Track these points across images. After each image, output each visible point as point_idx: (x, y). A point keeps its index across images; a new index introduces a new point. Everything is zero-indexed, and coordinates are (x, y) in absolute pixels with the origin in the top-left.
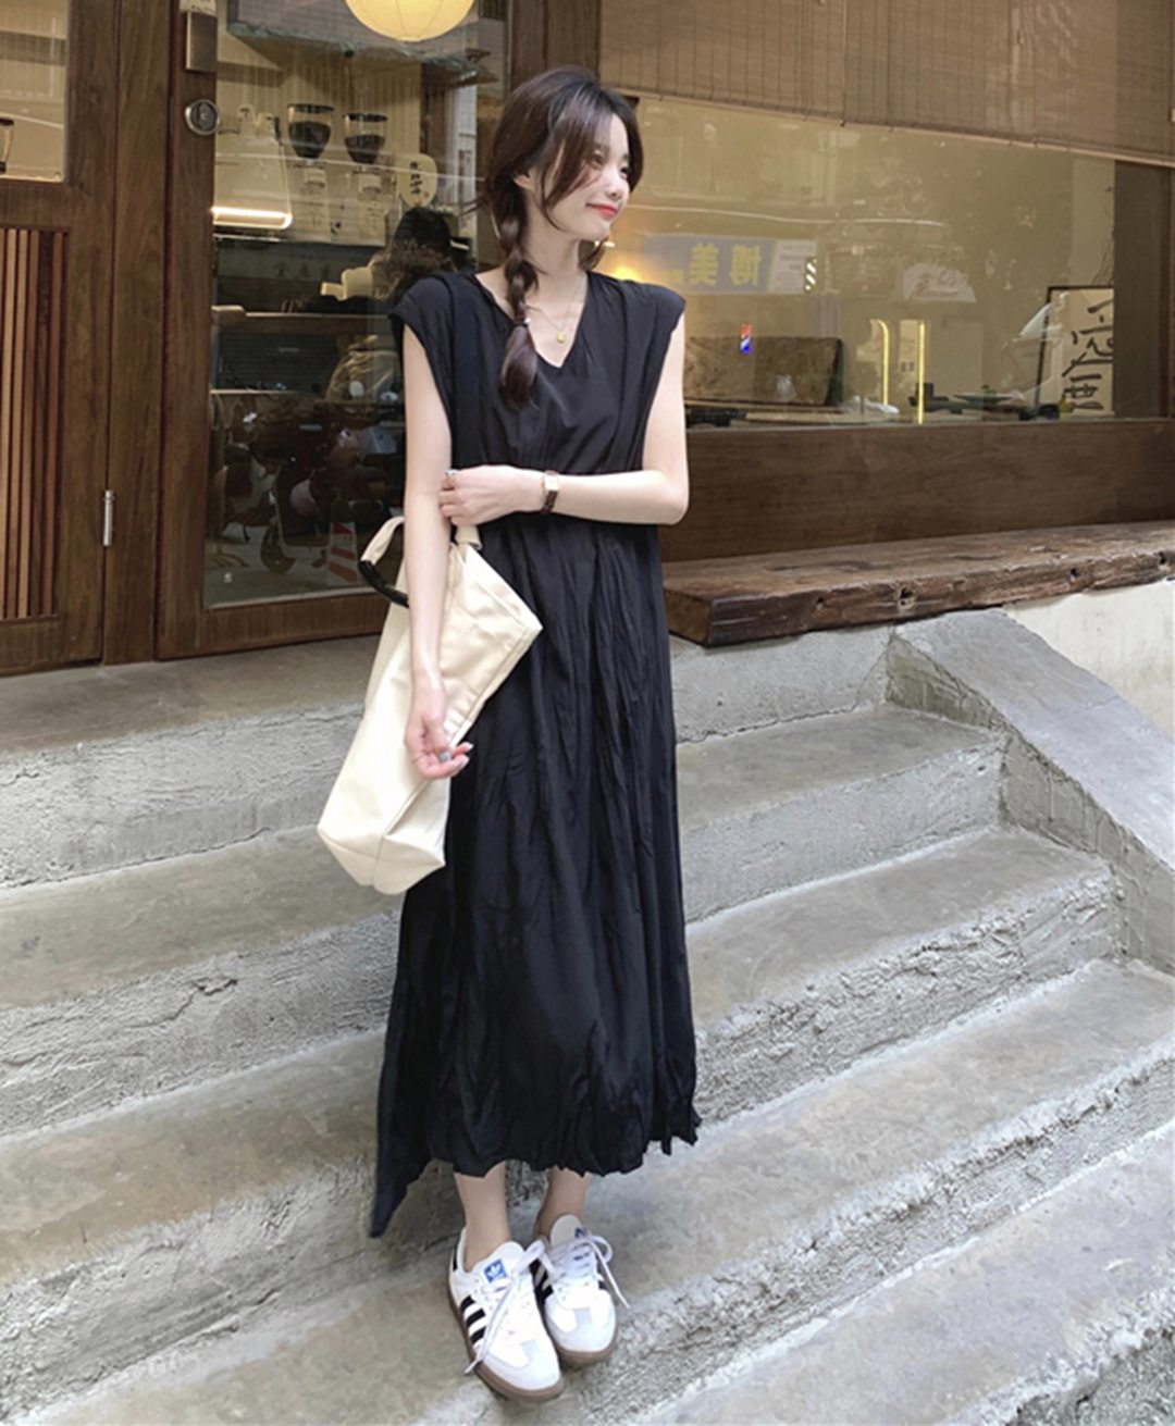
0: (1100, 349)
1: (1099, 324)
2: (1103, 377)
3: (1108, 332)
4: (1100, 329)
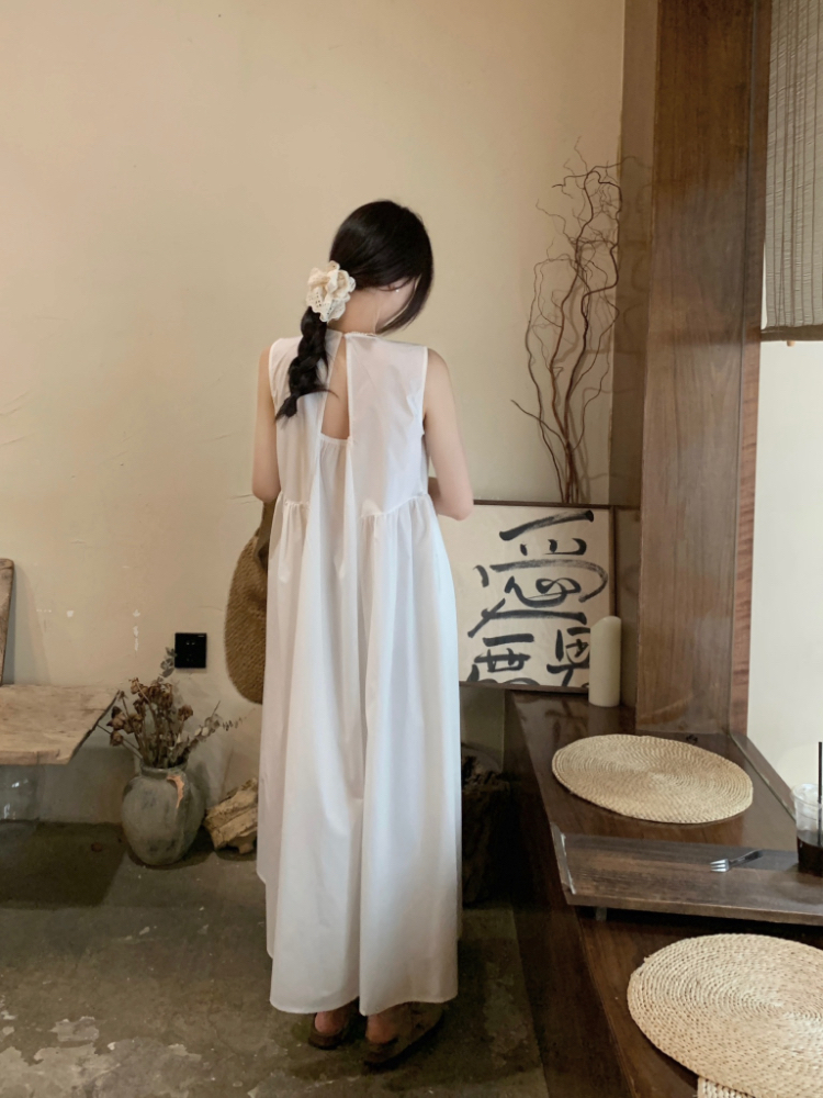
0: (526, 595)
1: (520, 557)
2: (536, 639)
3: (537, 569)
4: (524, 565)
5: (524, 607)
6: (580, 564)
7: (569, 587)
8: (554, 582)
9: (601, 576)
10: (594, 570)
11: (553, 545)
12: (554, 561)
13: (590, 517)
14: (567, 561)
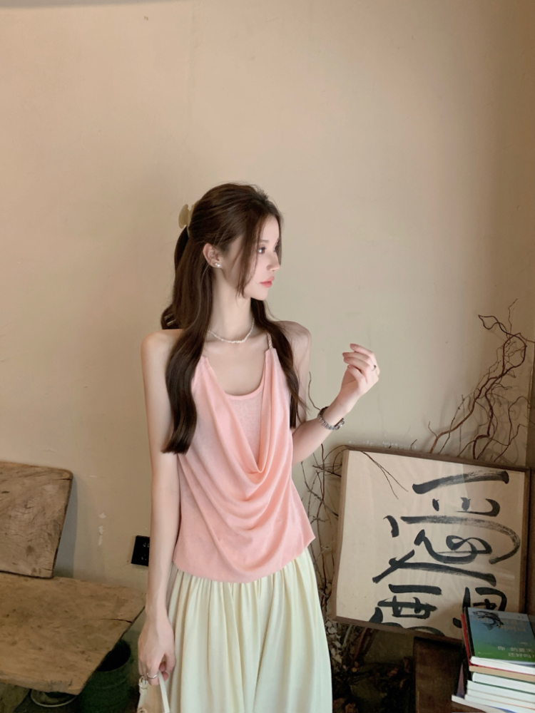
0: (436, 549)
1: (432, 512)
2: (443, 592)
3: (448, 525)
4: (435, 520)
5: (433, 561)
6: (492, 526)
7: (480, 547)
8: (465, 541)
9: (514, 540)
10: (507, 533)
11: (466, 503)
12: (466, 520)
13: (505, 478)
14: (479, 521)
